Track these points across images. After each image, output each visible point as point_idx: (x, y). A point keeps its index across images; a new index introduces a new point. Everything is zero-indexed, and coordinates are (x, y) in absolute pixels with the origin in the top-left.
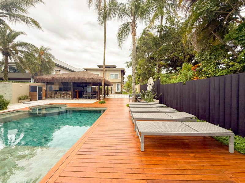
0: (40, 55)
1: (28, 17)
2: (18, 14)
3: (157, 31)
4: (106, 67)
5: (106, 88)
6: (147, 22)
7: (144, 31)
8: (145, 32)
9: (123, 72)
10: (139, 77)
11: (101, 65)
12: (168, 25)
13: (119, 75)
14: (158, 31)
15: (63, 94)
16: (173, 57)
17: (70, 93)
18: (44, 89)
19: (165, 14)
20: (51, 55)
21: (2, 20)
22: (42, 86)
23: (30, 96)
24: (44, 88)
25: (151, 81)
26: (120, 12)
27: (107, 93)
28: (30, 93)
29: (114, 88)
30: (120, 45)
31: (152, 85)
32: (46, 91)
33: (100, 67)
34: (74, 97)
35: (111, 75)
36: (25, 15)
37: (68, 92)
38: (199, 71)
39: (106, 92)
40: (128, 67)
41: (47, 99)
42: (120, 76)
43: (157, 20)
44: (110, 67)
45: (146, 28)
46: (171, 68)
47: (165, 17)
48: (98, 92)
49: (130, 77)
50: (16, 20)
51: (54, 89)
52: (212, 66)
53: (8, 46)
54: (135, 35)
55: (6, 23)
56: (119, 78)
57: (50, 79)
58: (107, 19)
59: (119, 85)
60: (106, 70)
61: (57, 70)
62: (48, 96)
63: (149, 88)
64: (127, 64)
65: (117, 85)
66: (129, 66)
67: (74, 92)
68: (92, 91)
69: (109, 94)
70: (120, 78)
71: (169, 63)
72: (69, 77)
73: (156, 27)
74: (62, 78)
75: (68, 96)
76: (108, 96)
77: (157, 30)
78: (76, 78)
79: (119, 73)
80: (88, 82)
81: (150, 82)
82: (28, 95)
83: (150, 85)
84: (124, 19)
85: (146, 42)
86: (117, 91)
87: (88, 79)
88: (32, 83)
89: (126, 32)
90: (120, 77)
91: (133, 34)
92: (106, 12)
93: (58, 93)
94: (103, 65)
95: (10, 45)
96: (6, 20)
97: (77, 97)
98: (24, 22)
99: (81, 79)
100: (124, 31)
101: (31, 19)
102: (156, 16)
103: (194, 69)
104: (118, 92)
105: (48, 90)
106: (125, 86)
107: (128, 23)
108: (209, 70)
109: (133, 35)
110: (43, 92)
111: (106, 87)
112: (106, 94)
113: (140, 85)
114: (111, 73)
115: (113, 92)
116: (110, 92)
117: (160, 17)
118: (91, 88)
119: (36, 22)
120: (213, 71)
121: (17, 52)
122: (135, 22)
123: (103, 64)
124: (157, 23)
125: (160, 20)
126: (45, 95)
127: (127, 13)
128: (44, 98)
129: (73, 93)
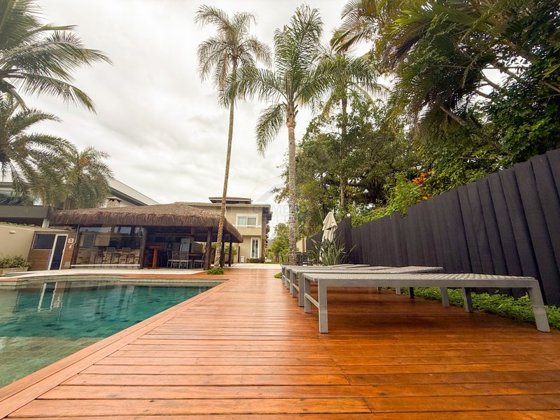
0: (79, 168)
1: (69, 86)
2: (49, 76)
3: (337, 125)
4: (228, 202)
5: (225, 247)
6: (317, 108)
7: (311, 123)
8: (312, 127)
9: (266, 213)
10: (302, 223)
11: (219, 198)
12: (357, 114)
13: (257, 220)
14: (339, 126)
15: (119, 257)
16: (373, 179)
17: (137, 253)
18: (70, 242)
19: (350, 97)
20: (104, 167)
21: (9, 85)
22: (67, 235)
23: (29, 259)
24: (73, 240)
25: (330, 221)
26: (263, 85)
27: (227, 259)
28: (31, 253)
29: (246, 248)
30: (261, 149)
31: (334, 230)
32: (77, 246)
33: (213, 202)
34: (146, 264)
35: (239, 217)
36: (64, 81)
37: (133, 252)
38: (431, 183)
39: (227, 257)
40: (277, 201)
41: (74, 267)
42: (259, 221)
43: (335, 105)
44: (237, 202)
45: (316, 118)
46: (370, 206)
47: (349, 102)
48: (207, 255)
49: (281, 227)
50: (41, 88)
51: (97, 244)
52: (455, 167)
53: (7, 139)
54: (294, 126)
55: (17, 91)
56: (257, 226)
57: (92, 216)
58: (237, 97)
59: (257, 241)
60: (228, 208)
61: (113, 200)
62: (78, 260)
63: (328, 236)
64: (276, 194)
65: (254, 241)
66: (279, 199)
67: (147, 251)
68: (192, 252)
69: (233, 263)
70: (261, 226)
71: (367, 194)
72: (140, 213)
73: (333, 119)
74: (123, 216)
75: (131, 260)
76: (230, 266)
77: (336, 123)
78: (157, 216)
79: (258, 216)
80: (185, 224)
81: (329, 223)
82: (25, 256)
83: (330, 229)
84: (271, 99)
85: (316, 150)
86: (253, 255)
87: (187, 217)
88: (45, 228)
89: (275, 124)
90: (259, 224)
91: (289, 123)
92: (237, 84)
93: (105, 253)
94: (221, 198)
95: (13, 139)
96: (19, 86)
97: (154, 263)
98: (59, 93)
99: (170, 219)
100: (270, 121)
101: (75, 89)
102: (334, 98)
103: (421, 183)
104: (255, 258)
105: (81, 245)
106: (270, 251)
107: (279, 106)
108: (451, 173)
109: (289, 126)
110: (67, 250)
111: (227, 244)
112: (226, 263)
113: (305, 239)
114: (239, 215)
115: (242, 260)
116: (235, 258)
117: (341, 101)
118: (191, 244)
119: (86, 96)
120: (459, 177)
121: (25, 153)
122: (293, 102)
123: (221, 196)
124: (336, 111)
125: (341, 106)
126: (71, 258)
127: (277, 88)
128: (68, 264)
129: (145, 255)
